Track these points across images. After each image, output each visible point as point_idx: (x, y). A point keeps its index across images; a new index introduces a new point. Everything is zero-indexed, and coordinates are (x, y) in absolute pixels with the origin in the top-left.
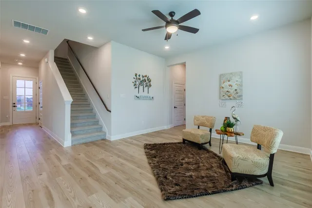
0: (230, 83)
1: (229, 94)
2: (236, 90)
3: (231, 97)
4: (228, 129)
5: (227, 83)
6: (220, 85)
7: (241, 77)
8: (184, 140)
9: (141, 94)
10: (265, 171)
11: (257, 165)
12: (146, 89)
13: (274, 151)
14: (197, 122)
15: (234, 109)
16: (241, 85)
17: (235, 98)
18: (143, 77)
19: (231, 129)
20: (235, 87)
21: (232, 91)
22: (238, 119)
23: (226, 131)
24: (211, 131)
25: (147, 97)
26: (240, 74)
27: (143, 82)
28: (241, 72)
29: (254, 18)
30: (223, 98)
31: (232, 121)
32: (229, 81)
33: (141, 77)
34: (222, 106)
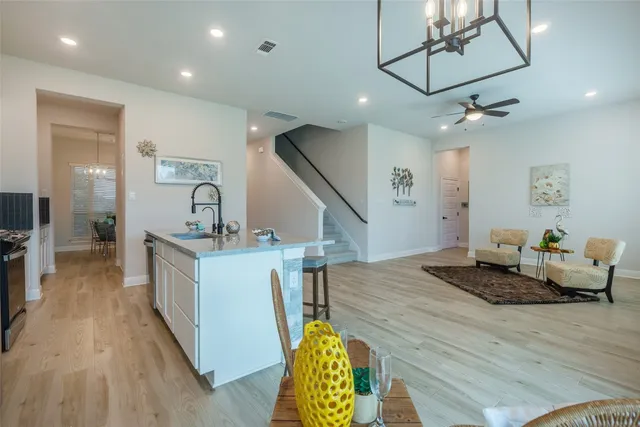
0: (548, 181)
1: (546, 197)
2: (558, 191)
3: (551, 202)
4: (551, 244)
5: (544, 181)
6: (531, 182)
7: (567, 173)
8: (478, 263)
9: (402, 197)
10: (603, 285)
11: (593, 278)
12: (407, 189)
13: (613, 263)
14: (496, 239)
15: (558, 219)
16: (566, 185)
17: (556, 204)
18: (403, 171)
19: (555, 245)
20: (556, 187)
21: (552, 192)
22: (566, 231)
23: (547, 247)
24: (520, 249)
25: (407, 202)
26: (566, 168)
27: (403, 179)
28: (567, 165)
29: (591, 94)
30: (536, 203)
31: (557, 234)
32: (547, 177)
33: (401, 172)
34: (534, 216)
